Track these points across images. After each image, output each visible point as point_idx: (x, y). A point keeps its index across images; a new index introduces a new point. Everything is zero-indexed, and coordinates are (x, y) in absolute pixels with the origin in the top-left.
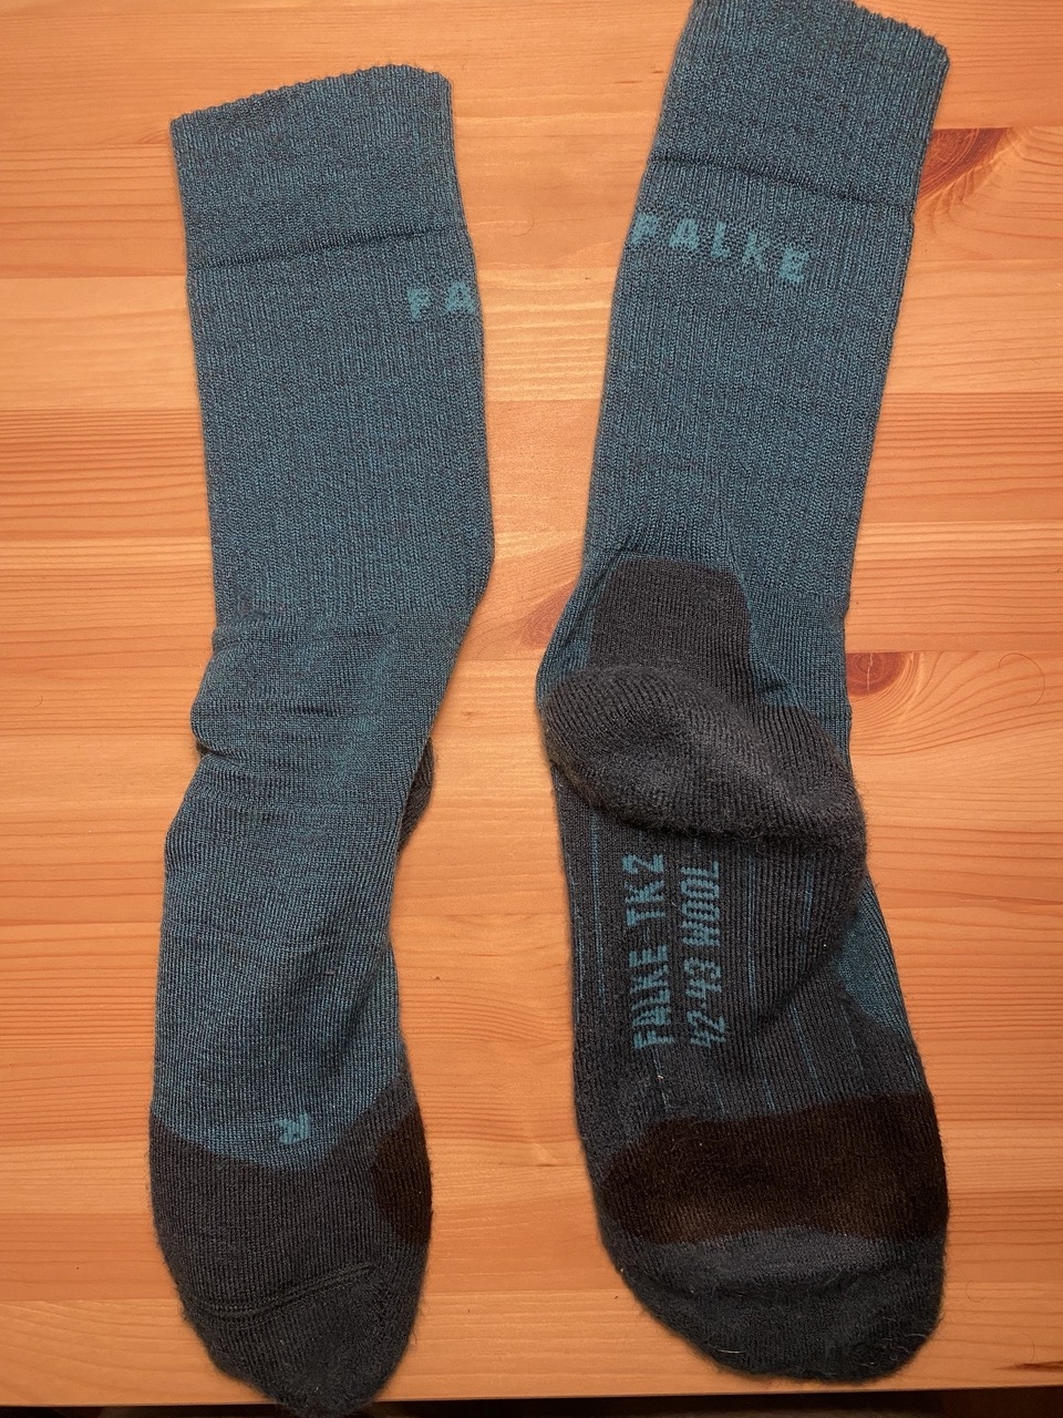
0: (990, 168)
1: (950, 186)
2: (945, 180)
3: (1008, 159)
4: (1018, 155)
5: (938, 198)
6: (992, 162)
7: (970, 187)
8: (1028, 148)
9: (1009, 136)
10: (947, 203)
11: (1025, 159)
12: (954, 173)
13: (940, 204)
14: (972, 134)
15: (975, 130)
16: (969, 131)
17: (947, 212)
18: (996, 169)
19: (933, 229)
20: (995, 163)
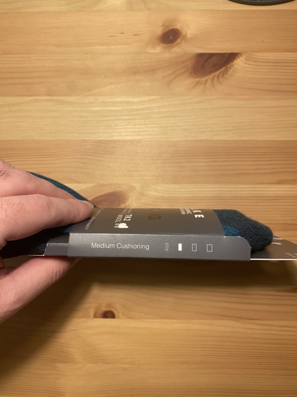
1: (219, 71)
2: (217, 69)
3: (239, 63)
5: (215, 75)
6: (233, 64)
7: (226, 72)
9: (239, 56)
10: (218, 77)
12: (220, 67)
14: (226, 55)
15: (228, 53)
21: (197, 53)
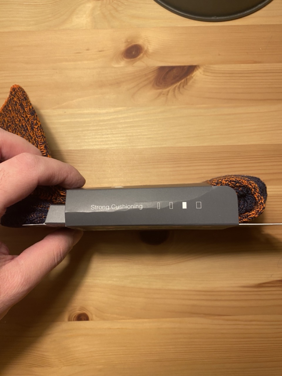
0: (192, 77)
1: (180, 82)
2: (178, 81)
3: (197, 74)
4: (200, 73)
5: (176, 86)
6: (193, 75)
7: (186, 83)
8: (204, 71)
9: (198, 68)
10: (179, 88)
11: (203, 75)
12: (181, 79)
13: (177, 88)
14: (186, 67)
15: (187, 66)
16: (185, 66)
17: (179, 90)
18: (194, 78)
19: (174, 96)
20: (194, 76)
21: (158, 67)
